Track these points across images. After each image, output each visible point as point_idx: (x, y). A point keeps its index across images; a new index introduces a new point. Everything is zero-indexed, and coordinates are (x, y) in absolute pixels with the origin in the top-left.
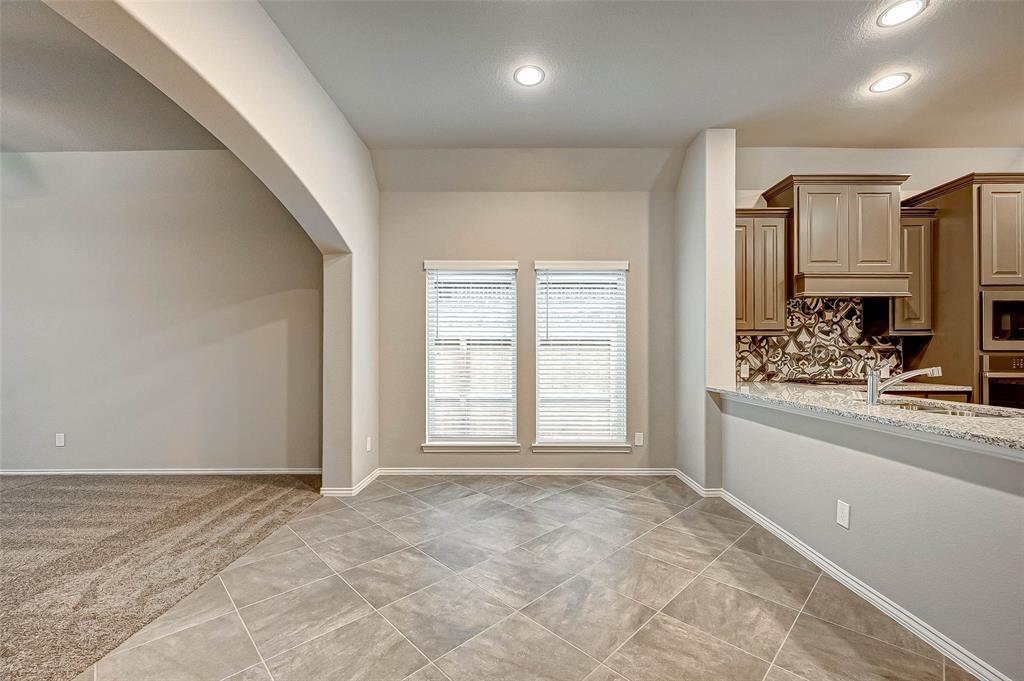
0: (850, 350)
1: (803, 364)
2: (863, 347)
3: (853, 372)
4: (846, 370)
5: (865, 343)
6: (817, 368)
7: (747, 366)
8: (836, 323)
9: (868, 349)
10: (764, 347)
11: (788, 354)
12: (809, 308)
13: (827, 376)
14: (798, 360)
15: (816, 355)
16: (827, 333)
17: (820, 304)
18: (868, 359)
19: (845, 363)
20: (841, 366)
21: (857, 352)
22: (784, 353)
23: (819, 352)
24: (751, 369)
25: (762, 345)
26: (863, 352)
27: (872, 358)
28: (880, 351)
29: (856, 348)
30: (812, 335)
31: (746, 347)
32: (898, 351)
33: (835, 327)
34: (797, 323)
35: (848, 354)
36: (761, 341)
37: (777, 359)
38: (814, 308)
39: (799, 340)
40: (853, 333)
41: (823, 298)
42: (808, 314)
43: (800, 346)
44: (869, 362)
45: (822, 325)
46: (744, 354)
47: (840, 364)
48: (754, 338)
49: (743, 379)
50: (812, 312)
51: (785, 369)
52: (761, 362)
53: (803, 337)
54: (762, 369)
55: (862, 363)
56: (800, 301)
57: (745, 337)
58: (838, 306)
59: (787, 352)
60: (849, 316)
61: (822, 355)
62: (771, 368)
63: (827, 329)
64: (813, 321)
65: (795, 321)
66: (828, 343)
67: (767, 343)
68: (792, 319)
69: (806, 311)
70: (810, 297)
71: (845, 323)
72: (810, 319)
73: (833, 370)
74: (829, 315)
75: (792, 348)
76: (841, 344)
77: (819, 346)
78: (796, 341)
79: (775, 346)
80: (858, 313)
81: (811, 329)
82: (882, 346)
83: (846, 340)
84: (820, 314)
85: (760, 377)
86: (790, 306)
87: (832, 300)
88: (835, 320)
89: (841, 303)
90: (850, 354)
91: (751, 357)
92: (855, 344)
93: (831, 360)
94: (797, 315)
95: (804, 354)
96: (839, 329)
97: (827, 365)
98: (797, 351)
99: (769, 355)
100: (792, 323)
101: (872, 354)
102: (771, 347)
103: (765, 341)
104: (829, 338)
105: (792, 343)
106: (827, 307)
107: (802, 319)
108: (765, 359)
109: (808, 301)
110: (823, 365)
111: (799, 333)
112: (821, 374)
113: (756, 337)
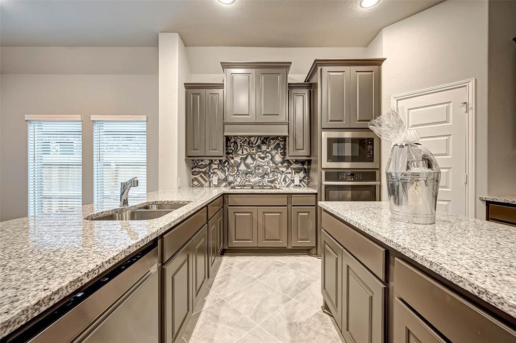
0: (276, 168)
1: (249, 176)
2: (284, 167)
3: (279, 180)
4: (274, 180)
5: (286, 164)
6: (257, 179)
7: (217, 178)
8: (269, 152)
9: (287, 167)
10: (226, 166)
11: (241, 170)
12: (252, 143)
13: (263, 184)
14: (246, 174)
15: (256, 171)
16: (263, 158)
17: (259, 141)
18: (287, 173)
19: (274, 176)
20: (271, 178)
21: (281, 169)
22: (238, 170)
23: (259, 169)
24: (219, 179)
25: (225, 165)
26: (284, 169)
27: (290, 173)
28: (294, 169)
29: (280, 167)
30: (254, 159)
31: (216, 166)
32: (304, 168)
33: (267, 155)
34: (245, 152)
35: (275, 170)
36: (225, 162)
37: (234, 174)
38: (256, 144)
39: (246, 162)
40: (278, 158)
41: (260, 137)
42: (252, 147)
43: (247, 166)
44: (288, 175)
45: (260, 153)
46: (215, 171)
47: (271, 176)
48: (220, 161)
49: (214, 185)
50: (254, 146)
51: (239, 180)
52: (225, 175)
53: (249, 161)
54: (225, 180)
55: (284, 176)
56: (248, 140)
57: (215, 160)
58: (269, 142)
59: (239, 169)
60: (276, 148)
61: (261, 171)
62: (231, 179)
63: (263, 155)
64: (254, 151)
65: (244, 151)
66: (264, 164)
67: (228, 164)
68: (243, 150)
69: (251, 145)
70: (252, 136)
71: (273, 152)
72: (253, 150)
73: (267, 180)
74: (264, 148)
75: (242, 167)
76: (271, 165)
77: (259, 166)
78: (245, 164)
79: (232, 166)
80: (282, 146)
81: (254, 156)
82: (294, 166)
83: (274, 162)
84: (259, 147)
85: (224, 184)
86: (242, 142)
87: (267, 138)
88: (268, 150)
89: (271, 141)
90: (276, 170)
91: (219, 172)
92: (280, 165)
93: (266, 174)
94: (245, 147)
95: (249, 170)
96: (270, 155)
97: (263, 177)
98: (245, 169)
99: (230, 171)
100: (243, 152)
101: (289, 171)
102: (231, 166)
103: (227, 163)
104: (264, 161)
105: (242, 164)
106: (263, 143)
107: (248, 150)
108: (227, 173)
109: (252, 139)
110: (261, 177)
111: (246, 158)
112: (260, 182)
113: (222, 160)
